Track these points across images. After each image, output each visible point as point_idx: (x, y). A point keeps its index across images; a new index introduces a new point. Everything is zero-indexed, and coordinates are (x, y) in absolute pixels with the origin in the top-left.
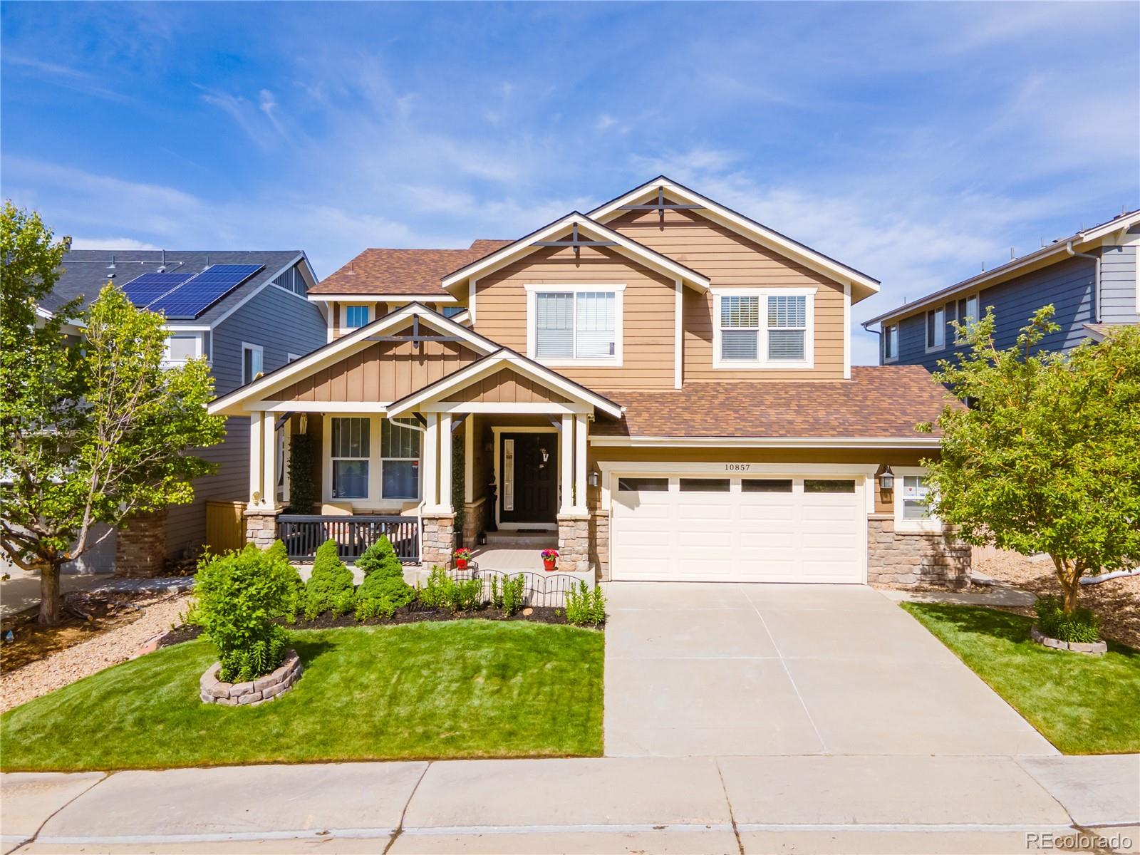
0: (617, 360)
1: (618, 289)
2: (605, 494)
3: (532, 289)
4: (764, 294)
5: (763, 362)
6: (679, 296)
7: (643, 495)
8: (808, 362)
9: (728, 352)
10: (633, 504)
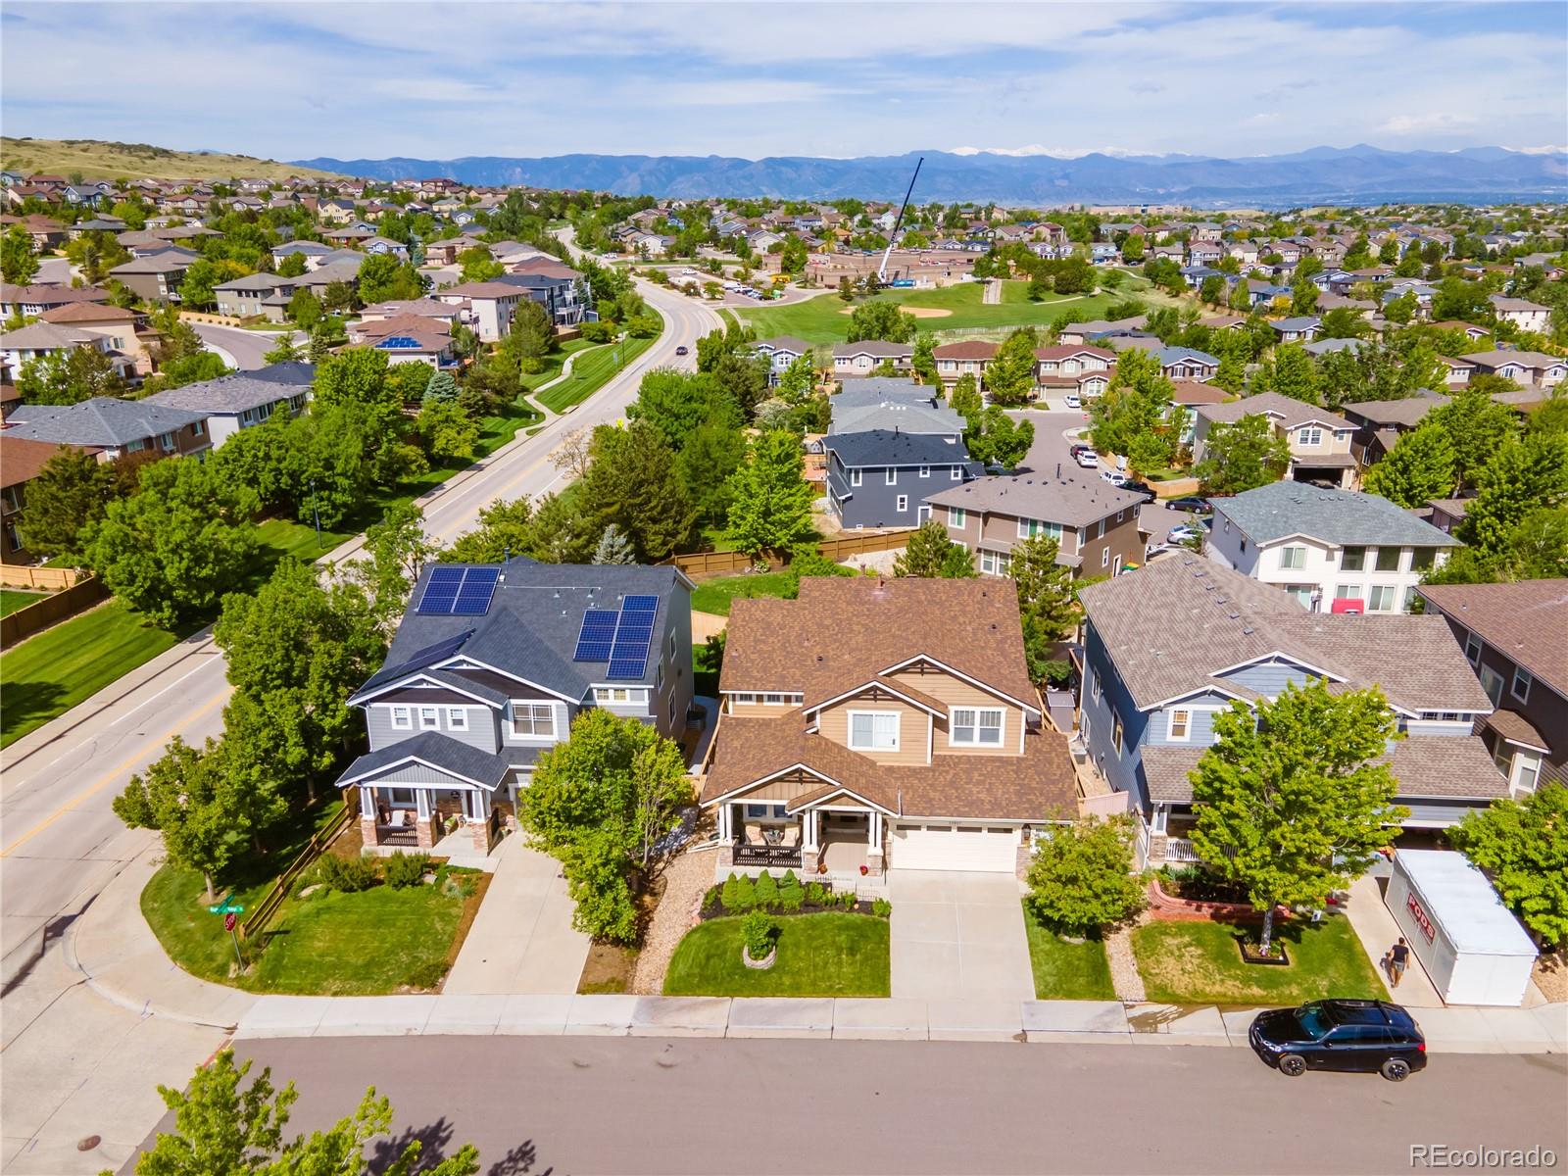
0: (896, 748)
1: (898, 714)
2: (890, 833)
3: (850, 713)
4: (978, 710)
5: (976, 745)
6: (930, 718)
7: (909, 832)
8: (1001, 744)
9: (957, 737)
10: (904, 837)
